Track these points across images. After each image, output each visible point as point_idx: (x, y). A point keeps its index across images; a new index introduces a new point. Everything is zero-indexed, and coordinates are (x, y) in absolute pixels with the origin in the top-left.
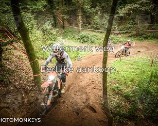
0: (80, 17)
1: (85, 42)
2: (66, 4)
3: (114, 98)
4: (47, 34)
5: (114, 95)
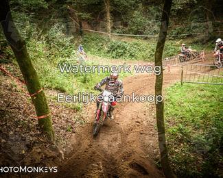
0: (108, 14)
1: (119, 56)
3: (176, 148)
4: (54, 47)
5: (175, 144)
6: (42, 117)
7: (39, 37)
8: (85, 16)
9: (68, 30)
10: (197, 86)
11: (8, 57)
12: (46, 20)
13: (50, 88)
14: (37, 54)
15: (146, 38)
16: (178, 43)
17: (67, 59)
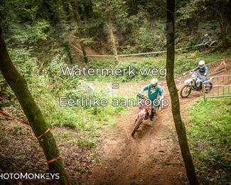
0: (112, 36)
1: (130, 78)
2: (82, 19)
3: (210, 177)
4: (58, 79)
5: (209, 172)
6: (52, 161)
7: (41, 71)
8: (88, 41)
9: (71, 59)
10: (223, 100)
11: (9, 98)
12: (46, 52)
13: (58, 125)
14: (40, 90)
15: (157, 55)
16: (193, 55)
17: (73, 91)
